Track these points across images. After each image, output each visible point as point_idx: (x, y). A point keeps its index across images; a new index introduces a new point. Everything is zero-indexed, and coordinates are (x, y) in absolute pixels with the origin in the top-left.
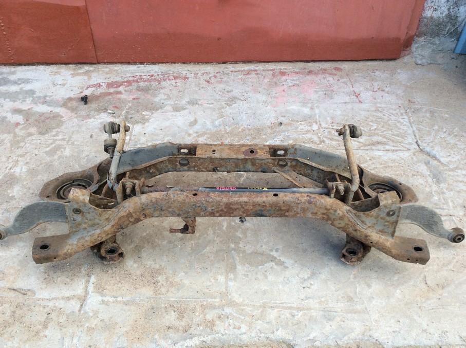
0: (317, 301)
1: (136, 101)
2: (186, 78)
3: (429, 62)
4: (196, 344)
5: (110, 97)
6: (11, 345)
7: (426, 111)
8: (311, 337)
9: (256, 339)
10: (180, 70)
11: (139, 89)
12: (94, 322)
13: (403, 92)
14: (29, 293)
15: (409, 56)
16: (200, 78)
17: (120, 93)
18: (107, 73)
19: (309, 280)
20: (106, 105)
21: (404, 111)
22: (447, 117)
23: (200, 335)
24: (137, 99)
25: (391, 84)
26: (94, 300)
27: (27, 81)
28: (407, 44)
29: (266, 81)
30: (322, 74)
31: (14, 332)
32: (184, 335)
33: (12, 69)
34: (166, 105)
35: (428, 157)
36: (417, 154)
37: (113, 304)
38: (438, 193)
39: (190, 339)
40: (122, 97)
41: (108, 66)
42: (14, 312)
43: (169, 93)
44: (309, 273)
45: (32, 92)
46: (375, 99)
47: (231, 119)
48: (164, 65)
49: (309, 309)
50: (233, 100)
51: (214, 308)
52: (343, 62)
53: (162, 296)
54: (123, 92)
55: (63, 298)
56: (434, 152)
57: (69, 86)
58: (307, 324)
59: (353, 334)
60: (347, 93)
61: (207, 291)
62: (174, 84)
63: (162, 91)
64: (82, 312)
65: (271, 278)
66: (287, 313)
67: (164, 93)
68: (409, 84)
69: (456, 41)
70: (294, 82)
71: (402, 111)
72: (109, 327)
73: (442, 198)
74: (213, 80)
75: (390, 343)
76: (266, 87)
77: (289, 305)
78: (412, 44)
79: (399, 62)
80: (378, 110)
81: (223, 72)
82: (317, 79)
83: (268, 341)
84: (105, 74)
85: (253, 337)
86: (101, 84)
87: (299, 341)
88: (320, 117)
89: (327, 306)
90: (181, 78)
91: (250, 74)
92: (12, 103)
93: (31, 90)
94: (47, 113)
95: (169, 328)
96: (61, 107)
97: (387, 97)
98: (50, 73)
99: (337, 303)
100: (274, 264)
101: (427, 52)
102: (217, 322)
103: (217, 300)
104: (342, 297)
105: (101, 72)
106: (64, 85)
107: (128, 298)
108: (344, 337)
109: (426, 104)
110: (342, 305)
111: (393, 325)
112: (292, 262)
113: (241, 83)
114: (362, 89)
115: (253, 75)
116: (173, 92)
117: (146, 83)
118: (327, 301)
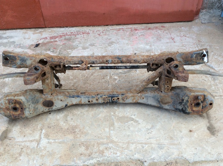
0: (155, 139)
1: (64, 45)
2: (88, 33)
3: (208, 22)
4: (95, 162)
5: (52, 43)
6: (4, 165)
7: (207, 46)
8: (152, 157)
9: (125, 159)
10: (86, 29)
11: (66, 39)
12: (44, 153)
13: (195, 37)
14: (12, 139)
15: (198, 19)
16: (95, 33)
17: (56, 41)
18: (50, 32)
19: (151, 130)
20: (50, 47)
21: (196, 46)
22: (218, 48)
23: (97, 158)
24: (65, 44)
25: (189, 33)
26: (44, 142)
27: (11, 37)
28: (197, 13)
29: (128, 33)
30: (155, 29)
31: (5, 158)
32: (89, 157)
33: (4, 32)
34: (79, 47)
35: (209, 68)
36: (203, 66)
37: (53, 143)
38: (214, 85)
39: (91, 159)
40: (58, 43)
41: (51, 29)
42: (5, 148)
43: (80, 41)
44: (151, 126)
45: (14, 42)
46: (182, 40)
47: (111, 52)
48: (78, 27)
49: (151, 143)
50: (112, 43)
51: (104, 144)
52: (166, 23)
53: (78, 139)
54: (58, 41)
55: (29, 141)
56: (212, 65)
57: (32, 39)
58: (150, 151)
59: (173, 155)
60: (168, 38)
61: (100, 136)
62: (83, 37)
63: (77, 40)
64: (38, 147)
65: (132, 129)
66: (140, 146)
67: (78, 41)
68: (198, 33)
69: (221, 11)
70: (141, 34)
71: (195, 46)
72: (51, 154)
73: (216, 87)
74: (102, 34)
75: (192, 160)
76: (128, 37)
77: (141, 142)
78: (199, 13)
79: (193, 22)
80: (184, 46)
81: (107, 30)
82: (153, 32)
83: (131, 160)
84: (49, 33)
85: (123, 158)
86: (47, 37)
87: (146, 159)
88: (154, 50)
89: (160, 142)
90: (86, 33)
91: (120, 30)
92: (4, 48)
93: (13, 41)
94: (21, 52)
95: (81, 154)
96: (28, 49)
97: (188, 39)
98: (23, 33)
99: (165, 140)
100: (133, 122)
101: (207, 17)
102: (105, 151)
103: (105, 140)
104: (167, 137)
105: (47, 32)
106: (29, 38)
107: (61, 140)
108: (169, 157)
109: (207, 42)
110: (168, 141)
111: (193, 151)
112: (142, 121)
113: (116, 35)
114: (175, 36)
115: (121, 31)
116: (82, 40)
117: (69, 36)
118: (160, 140)
